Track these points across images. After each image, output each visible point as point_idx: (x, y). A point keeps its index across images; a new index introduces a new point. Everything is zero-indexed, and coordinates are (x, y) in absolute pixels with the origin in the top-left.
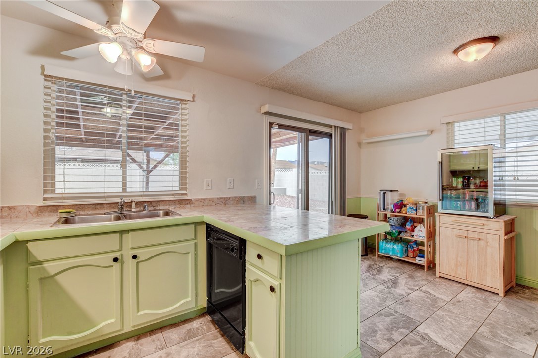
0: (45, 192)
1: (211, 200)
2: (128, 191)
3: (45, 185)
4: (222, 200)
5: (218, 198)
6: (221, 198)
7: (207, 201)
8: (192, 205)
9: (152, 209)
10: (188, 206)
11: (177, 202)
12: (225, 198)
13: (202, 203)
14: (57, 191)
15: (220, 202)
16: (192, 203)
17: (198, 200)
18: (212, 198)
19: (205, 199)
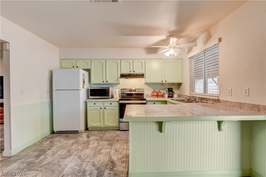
0: (190, 92)
1: (231, 102)
2: (208, 93)
3: (190, 90)
4: (238, 104)
5: (235, 102)
6: (237, 103)
7: (228, 103)
8: (221, 104)
9: (206, 102)
10: (219, 103)
11: (214, 100)
12: (240, 103)
13: (225, 104)
14: (196, 92)
15: (237, 106)
16: (221, 103)
17: (223, 101)
18: (231, 101)
19: (227, 101)
